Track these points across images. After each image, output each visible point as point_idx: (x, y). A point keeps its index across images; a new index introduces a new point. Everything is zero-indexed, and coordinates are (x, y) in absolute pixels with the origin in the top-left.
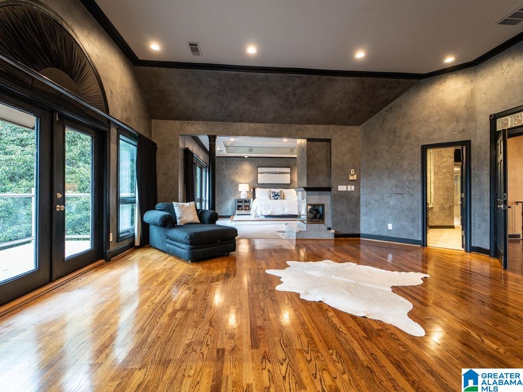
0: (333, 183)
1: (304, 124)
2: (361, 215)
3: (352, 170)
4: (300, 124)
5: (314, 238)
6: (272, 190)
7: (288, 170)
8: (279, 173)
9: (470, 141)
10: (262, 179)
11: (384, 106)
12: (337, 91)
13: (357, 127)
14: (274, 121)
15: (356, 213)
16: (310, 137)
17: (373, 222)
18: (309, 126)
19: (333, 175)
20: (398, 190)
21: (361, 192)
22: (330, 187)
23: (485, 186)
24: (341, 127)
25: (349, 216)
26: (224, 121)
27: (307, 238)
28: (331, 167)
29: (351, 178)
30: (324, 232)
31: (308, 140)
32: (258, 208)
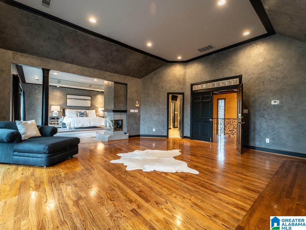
0: (128, 108)
1: (114, 73)
2: (141, 125)
3: (137, 102)
4: (111, 72)
5: (118, 139)
6: (78, 110)
7: (89, 98)
8: (83, 100)
9: (184, 93)
10: (70, 103)
11: (153, 71)
12: (133, 59)
13: (139, 79)
14: (95, 67)
15: (138, 124)
16: (116, 81)
17: (146, 128)
18: (116, 75)
19: (128, 104)
20: (158, 113)
21: (141, 113)
22: (126, 110)
23: (189, 112)
24: (132, 78)
25: (135, 126)
26: (57, 60)
27: (115, 140)
28: (127, 99)
29: (137, 106)
30: (123, 136)
31: (115, 82)
32: (71, 122)
